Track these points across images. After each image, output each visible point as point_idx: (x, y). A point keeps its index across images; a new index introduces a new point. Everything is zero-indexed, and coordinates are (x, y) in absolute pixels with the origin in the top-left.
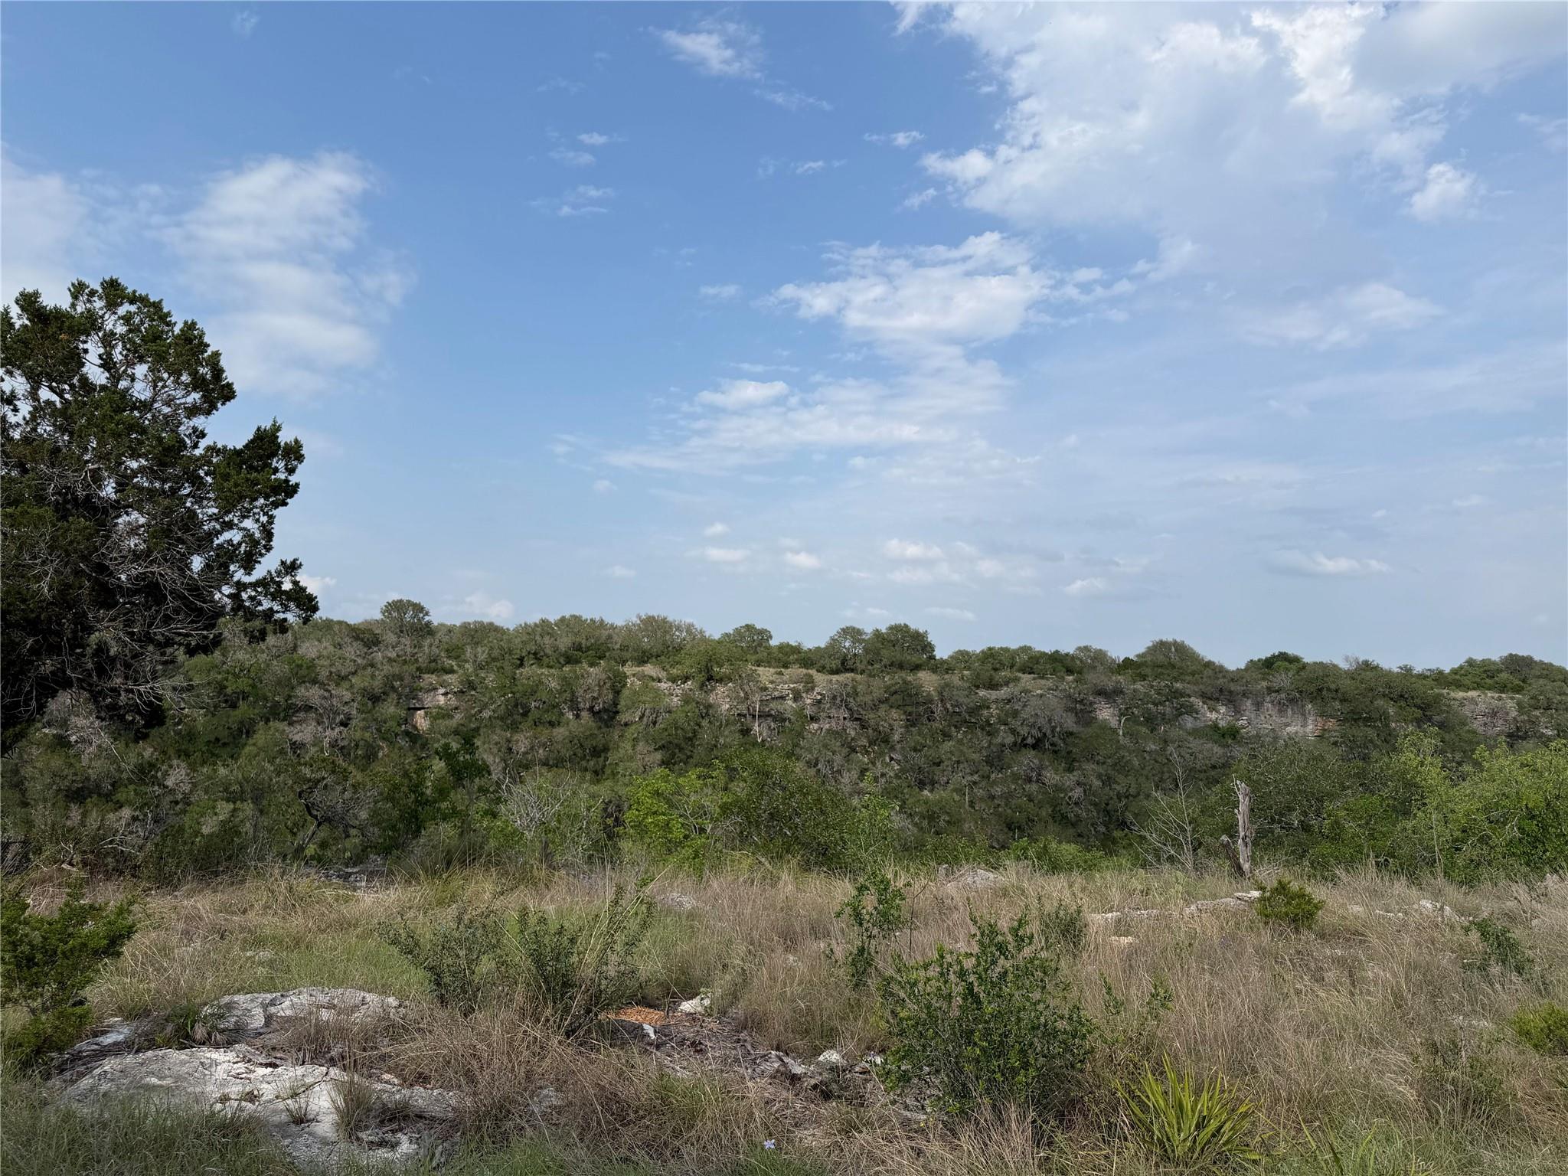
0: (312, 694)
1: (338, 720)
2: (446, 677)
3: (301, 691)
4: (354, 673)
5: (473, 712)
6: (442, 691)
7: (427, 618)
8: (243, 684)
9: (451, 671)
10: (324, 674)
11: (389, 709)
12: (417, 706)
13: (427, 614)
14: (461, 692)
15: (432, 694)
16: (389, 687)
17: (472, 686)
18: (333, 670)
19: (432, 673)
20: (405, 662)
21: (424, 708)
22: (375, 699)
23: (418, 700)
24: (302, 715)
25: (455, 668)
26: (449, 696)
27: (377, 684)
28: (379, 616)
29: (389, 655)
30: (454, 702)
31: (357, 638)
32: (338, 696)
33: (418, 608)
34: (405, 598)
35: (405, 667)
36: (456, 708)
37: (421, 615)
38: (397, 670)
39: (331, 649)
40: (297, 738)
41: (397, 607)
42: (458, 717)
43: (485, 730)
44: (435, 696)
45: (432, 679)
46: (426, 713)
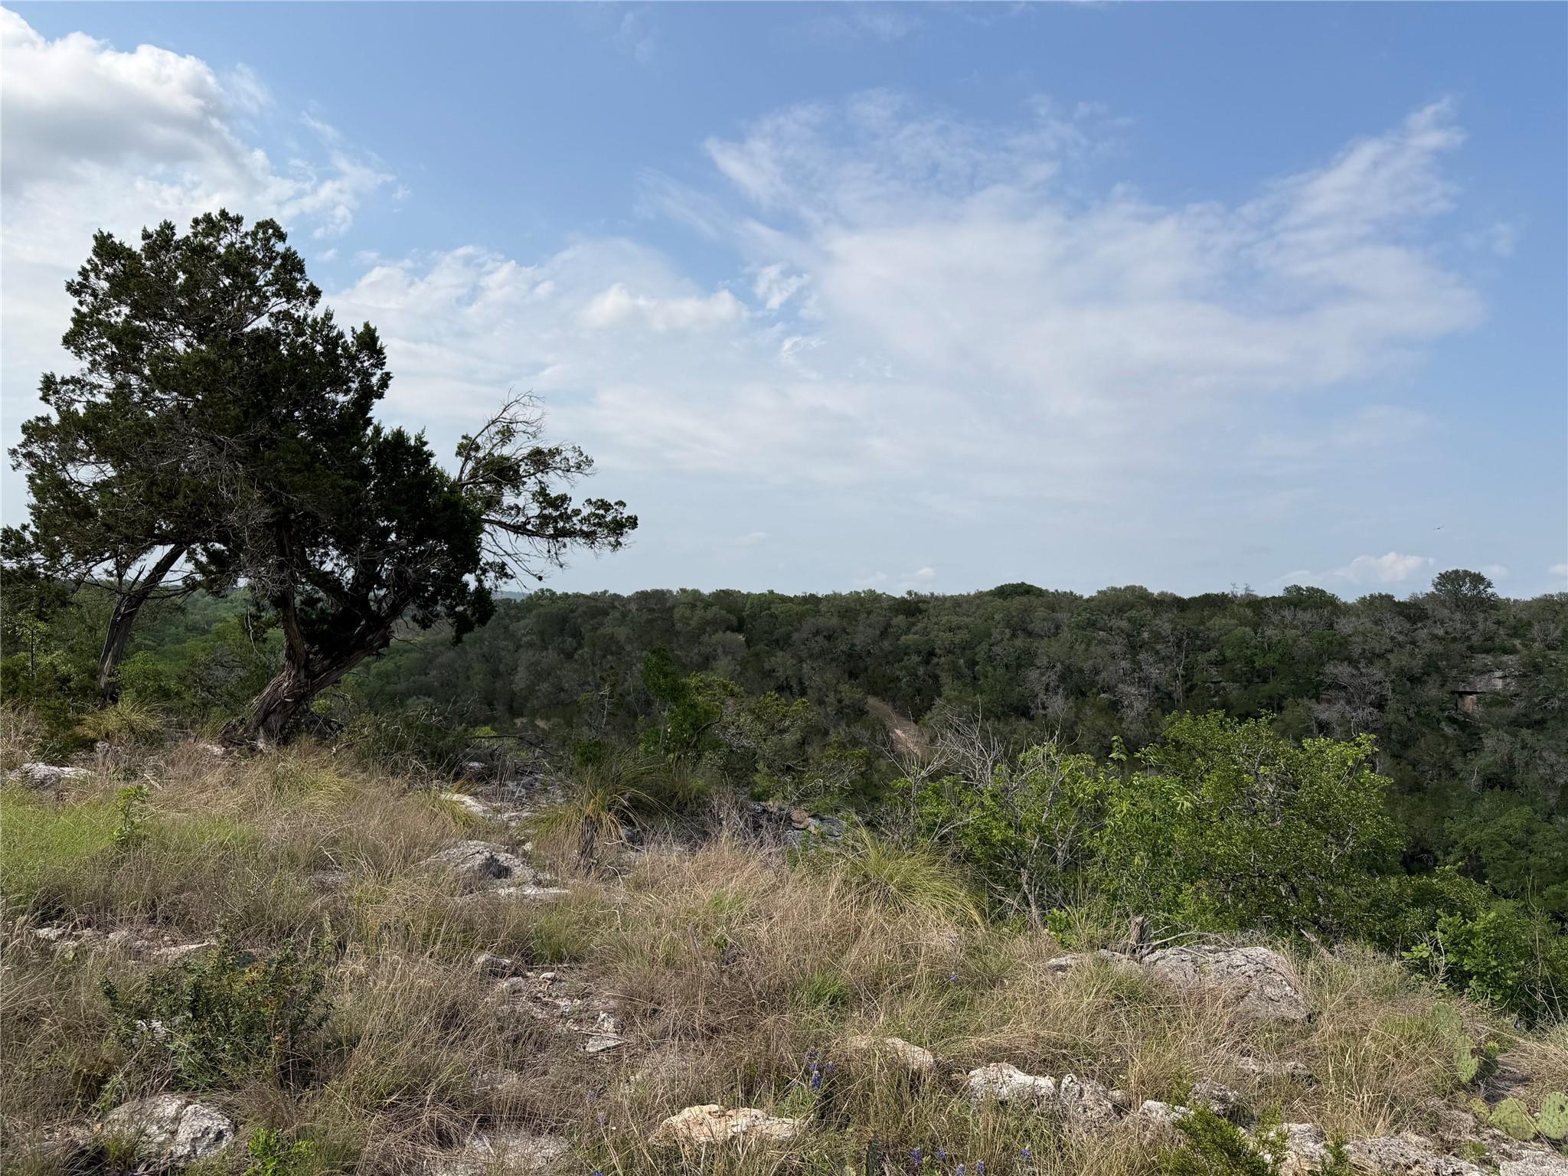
0: (1341, 671)
1: (1368, 701)
2: (1505, 658)
3: (1329, 669)
4: (1391, 651)
5: (1536, 700)
6: (1499, 674)
7: (1490, 590)
8: (1271, 659)
9: (1513, 651)
10: (1357, 650)
11: (1432, 691)
12: (1468, 689)
13: (1489, 585)
14: (1524, 675)
15: (1487, 677)
16: (1432, 666)
17: (1538, 669)
18: (1366, 647)
19: (1488, 653)
20: (1454, 639)
21: (1477, 693)
22: (1414, 680)
23: (1469, 684)
24: (1333, 693)
25: (1519, 647)
26: (1508, 680)
27: (1417, 665)
28: (1431, 589)
29: (1436, 632)
30: (1513, 687)
31: (1400, 614)
32: (1368, 675)
33: (1478, 579)
34: (1461, 568)
35: (1453, 646)
36: (1517, 695)
37: (1482, 587)
38: (1440, 648)
39: (1369, 625)
40: (1323, 717)
41: (1451, 580)
42: (1520, 705)
43: (1553, 723)
44: (1489, 680)
45: (1489, 659)
46: (1478, 699)
